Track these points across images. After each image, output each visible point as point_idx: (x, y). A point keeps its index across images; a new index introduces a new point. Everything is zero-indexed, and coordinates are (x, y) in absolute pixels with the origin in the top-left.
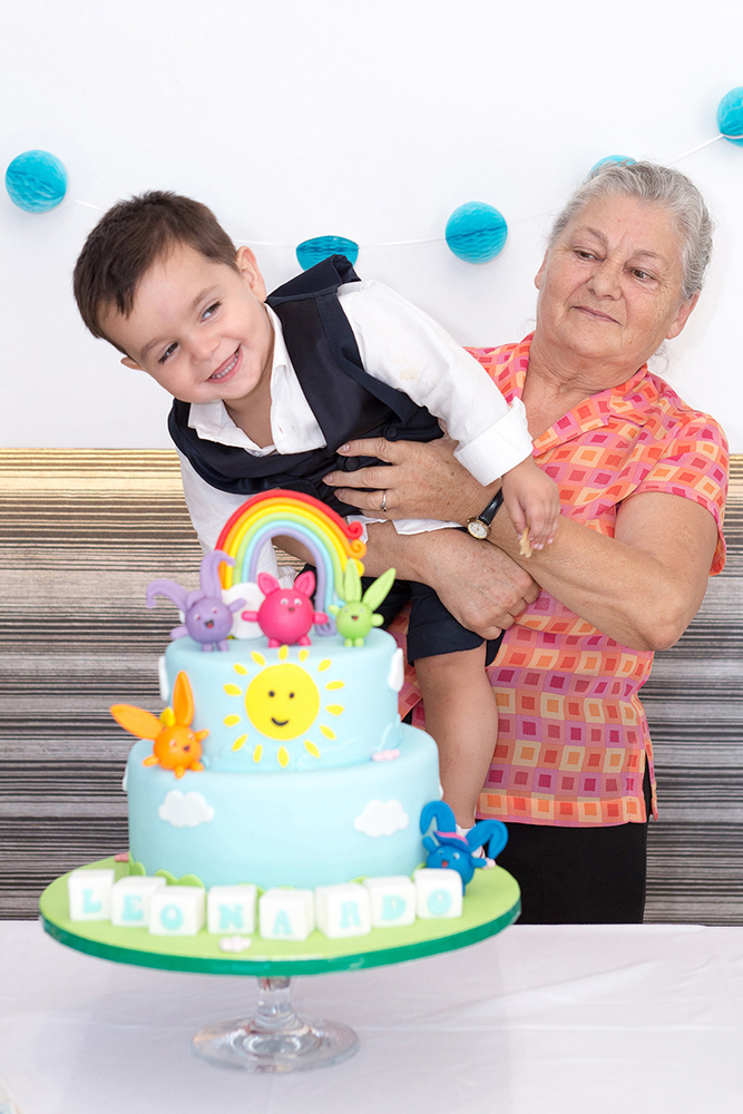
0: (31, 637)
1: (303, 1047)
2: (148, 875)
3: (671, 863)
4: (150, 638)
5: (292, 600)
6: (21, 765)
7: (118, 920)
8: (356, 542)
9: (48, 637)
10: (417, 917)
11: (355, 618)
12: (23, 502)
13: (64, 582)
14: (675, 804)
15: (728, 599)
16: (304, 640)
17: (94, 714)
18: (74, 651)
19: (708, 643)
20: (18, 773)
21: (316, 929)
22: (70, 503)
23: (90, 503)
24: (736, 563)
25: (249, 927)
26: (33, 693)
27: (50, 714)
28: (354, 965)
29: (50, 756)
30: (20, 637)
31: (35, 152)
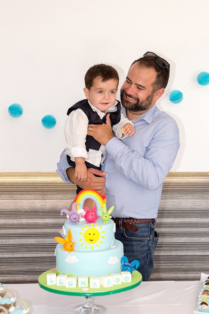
0: (12, 215)
1: (94, 311)
2: (62, 274)
3: (159, 265)
4: (39, 215)
5: (92, 213)
6: (9, 245)
7: (58, 285)
8: (105, 200)
9: (16, 215)
10: (122, 282)
11: (106, 217)
12: (10, 184)
13: (19, 202)
14: (159, 251)
15: (171, 204)
16: (95, 222)
17: (26, 233)
18: (21, 218)
19: (167, 214)
20: (8, 247)
21: (101, 286)
22: (21, 184)
23: (25, 184)
24: (173, 196)
25: (87, 286)
26: (12, 228)
27: (16, 233)
28: (111, 293)
29: (16, 243)
30: (9, 215)
31: (15, 104)
